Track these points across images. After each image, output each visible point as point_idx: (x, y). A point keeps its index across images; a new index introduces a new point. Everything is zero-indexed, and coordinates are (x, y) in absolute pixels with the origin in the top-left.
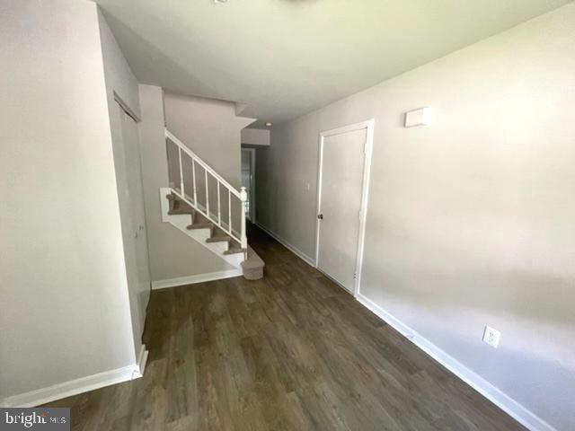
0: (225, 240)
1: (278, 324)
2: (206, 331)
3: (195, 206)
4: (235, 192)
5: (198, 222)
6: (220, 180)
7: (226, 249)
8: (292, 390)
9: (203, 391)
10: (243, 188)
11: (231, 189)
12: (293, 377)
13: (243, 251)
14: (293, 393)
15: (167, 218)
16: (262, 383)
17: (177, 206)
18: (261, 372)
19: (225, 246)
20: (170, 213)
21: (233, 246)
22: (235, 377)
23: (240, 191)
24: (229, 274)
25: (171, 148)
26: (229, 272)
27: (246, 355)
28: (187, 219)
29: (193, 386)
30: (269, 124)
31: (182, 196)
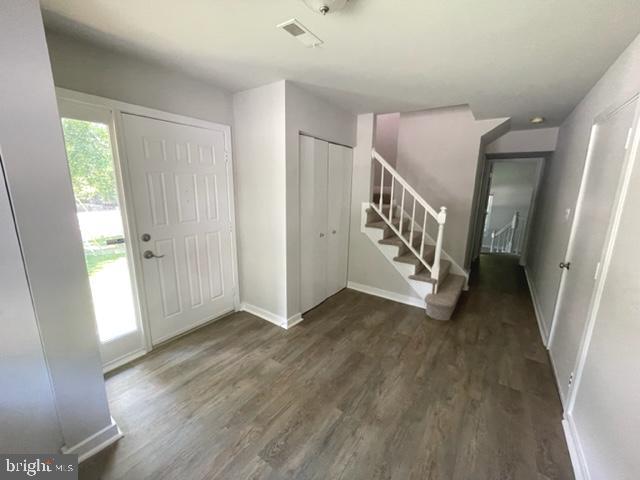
0: (412, 263)
1: (402, 364)
2: (343, 330)
3: (389, 222)
4: (433, 212)
5: (390, 237)
6: (417, 197)
7: (413, 273)
8: (343, 410)
9: (298, 360)
10: (443, 208)
11: (428, 208)
12: (355, 404)
13: (433, 282)
14: (341, 412)
15: (364, 229)
16: (330, 386)
17: (374, 220)
18: (340, 380)
19: (412, 269)
20: (367, 226)
21: (422, 273)
22: (323, 368)
23: (438, 211)
24: (412, 302)
25: (376, 165)
26: (410, 298)
27: (346, 363)
28: (379, 234)
29: (298, 353)
30: (537, 120)
31: (379, 211)
